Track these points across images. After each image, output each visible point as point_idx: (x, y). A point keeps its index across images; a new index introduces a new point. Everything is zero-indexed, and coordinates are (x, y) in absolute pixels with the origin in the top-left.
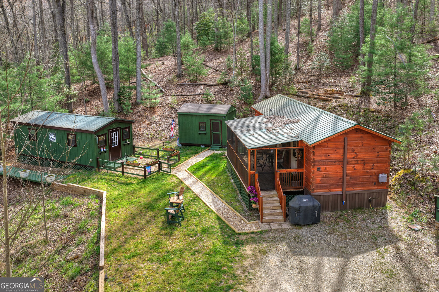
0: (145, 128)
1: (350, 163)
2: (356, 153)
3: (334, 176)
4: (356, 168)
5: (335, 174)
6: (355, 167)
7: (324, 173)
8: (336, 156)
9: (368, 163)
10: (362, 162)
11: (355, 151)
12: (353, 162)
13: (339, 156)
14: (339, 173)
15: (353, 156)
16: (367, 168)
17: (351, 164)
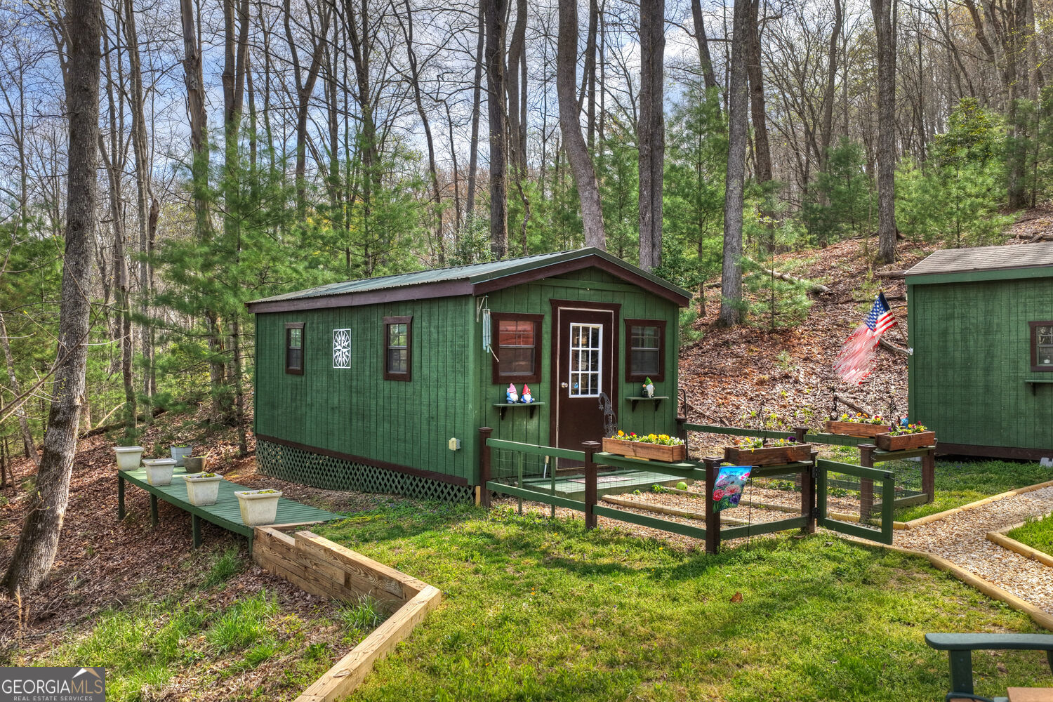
0: (745, 394)
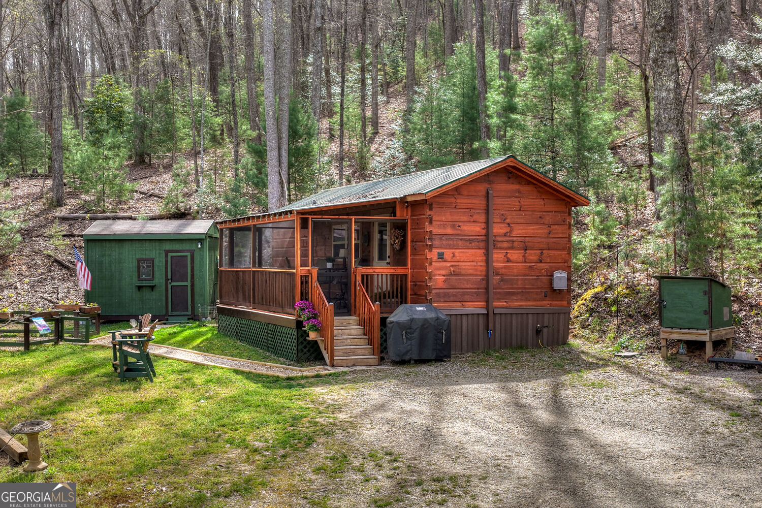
1: (499, 245)
2: (508, 224)
3: (470, 272)
4: (511, 258)
5: (471, 269)
6: (509, 256)
7: (452, 266)
8: (472, 229)
9: (532, 249)
10: (521, 245)
11: (508, 221)
12: (505, 245)
13: (478, 229)
14: (479, 268)
15: (503, 231)
16: (531, 258)
17: (501, 248)
